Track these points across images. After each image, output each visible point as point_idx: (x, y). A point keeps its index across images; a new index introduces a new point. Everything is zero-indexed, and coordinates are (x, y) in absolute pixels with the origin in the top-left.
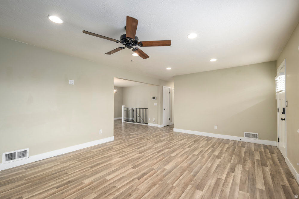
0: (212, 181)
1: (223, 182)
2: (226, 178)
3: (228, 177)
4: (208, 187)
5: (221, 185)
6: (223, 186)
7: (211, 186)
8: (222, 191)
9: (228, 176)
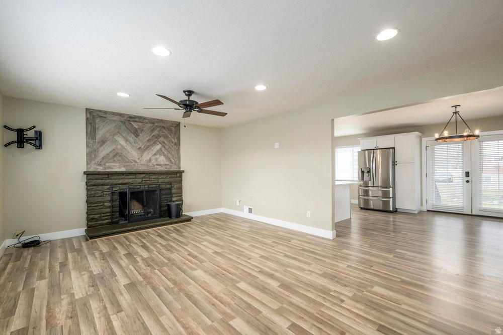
0: (126, 300)
1: (110, 311)
2: (109, 322)
3: (108, 327)
4: (123, 292)
5: (108, 306)
6: (105, 305)
7: (120, 296)
8: (102, 300)
9: (110, 328)
